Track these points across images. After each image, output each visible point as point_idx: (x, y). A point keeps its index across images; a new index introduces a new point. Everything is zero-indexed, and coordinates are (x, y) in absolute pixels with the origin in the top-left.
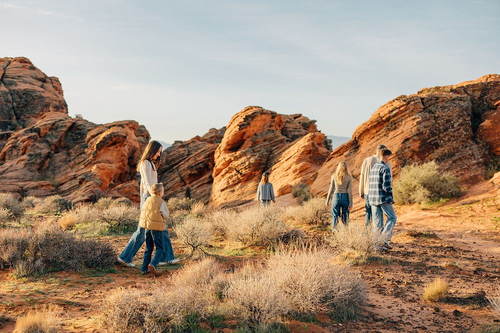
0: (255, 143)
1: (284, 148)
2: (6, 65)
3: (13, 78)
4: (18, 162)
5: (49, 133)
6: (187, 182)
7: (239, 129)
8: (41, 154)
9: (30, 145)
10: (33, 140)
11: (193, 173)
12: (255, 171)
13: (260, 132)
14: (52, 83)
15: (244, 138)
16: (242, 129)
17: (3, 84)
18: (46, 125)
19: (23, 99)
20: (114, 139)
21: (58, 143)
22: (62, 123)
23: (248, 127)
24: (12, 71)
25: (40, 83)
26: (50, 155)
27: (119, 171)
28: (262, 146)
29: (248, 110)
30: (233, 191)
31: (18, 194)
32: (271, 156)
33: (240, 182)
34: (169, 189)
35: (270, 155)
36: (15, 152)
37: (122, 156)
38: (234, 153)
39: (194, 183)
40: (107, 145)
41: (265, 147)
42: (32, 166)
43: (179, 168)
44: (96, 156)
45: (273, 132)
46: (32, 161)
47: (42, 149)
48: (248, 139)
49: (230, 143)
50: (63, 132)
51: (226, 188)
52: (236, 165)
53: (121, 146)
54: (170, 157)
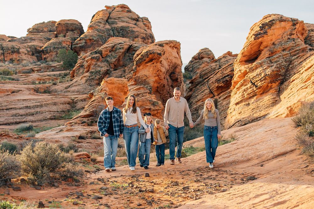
0: (272, 53)
1: (305, 57)
2: (111, 11)
3: (115, 19)
4: (82, 78)
5: (110, 54)
6: (216, 94)
7: (254, 38)
8: (100, 71)
9: (93, 64)
10: (96, 60)
11: (220, 85)
12: (271, 83)
13: (280, 41)
14: (143, 21)
15: (261, 48)
16: (258, 38)
17: (107, 24)
18: (106, 47)
19: (121, 34)
20: (150, 56)
21: (116, 62)
22: (120, 46)
23: (265, 36)
24: (114, 14)
25: (135, 22)
26: (109, 72)
27: (156, 84)
28: (280, 56)
29: (266, 18)
30: (249, 104)
31: (68, 105)
32: (291, 66)
33: (256, 95)
34: (199, 100)
35: (289, 65)
36: (81, 71)
37: (158, 71)
38: (250, 65)
39: (221, 95)
40: (145, 62)
41: (284, 57)
42: (92, 81)
43: (209, 81)
44: (136, 72)
45: (294, 41)
46: (92, 77)
47: (102, 67)
48: (265, 49)
49: (246, 53)
50: (121, 53)
51: (241, 101)
52: (251, 77)
53: (157, 62)
54: (203, 71)
